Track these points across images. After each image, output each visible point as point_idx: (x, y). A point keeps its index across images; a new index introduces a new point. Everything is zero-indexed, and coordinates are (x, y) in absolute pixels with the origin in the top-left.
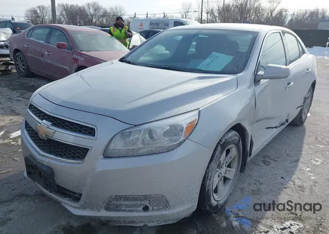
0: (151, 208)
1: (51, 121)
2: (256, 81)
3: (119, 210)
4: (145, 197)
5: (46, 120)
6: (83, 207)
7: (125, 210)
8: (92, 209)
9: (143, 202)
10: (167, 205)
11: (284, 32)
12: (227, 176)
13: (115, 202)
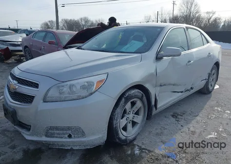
0: (73, 136)
1: (17, 81)
2: (158, 58)
3: (54, 137)
4: (69, 128)
5: (15, 80)
6: (32, 135)
7: (57, 137)
8: (37, 135)
9: (68, 132)
10: (83, 134)
11: (187, 28)
12: (134, 120)
13: (51, 131)
